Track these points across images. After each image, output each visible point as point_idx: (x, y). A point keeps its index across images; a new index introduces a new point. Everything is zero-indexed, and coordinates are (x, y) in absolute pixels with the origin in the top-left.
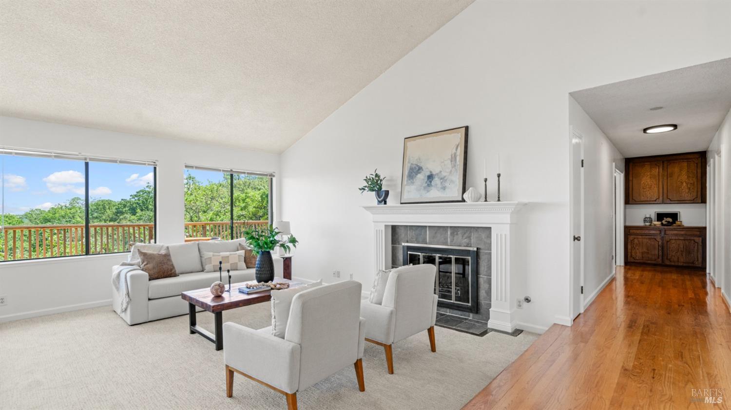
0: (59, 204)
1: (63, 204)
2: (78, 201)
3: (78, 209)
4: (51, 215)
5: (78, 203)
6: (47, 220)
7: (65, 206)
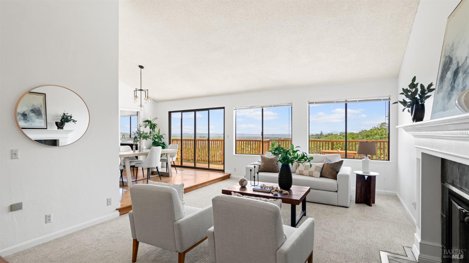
0: (374, 127)
1: (377, 127)
2: (385, 125)
3: (383, 130)
4: (370, 133)
5: (384, 126)
6: (368, 136)
7: (378, 128)
